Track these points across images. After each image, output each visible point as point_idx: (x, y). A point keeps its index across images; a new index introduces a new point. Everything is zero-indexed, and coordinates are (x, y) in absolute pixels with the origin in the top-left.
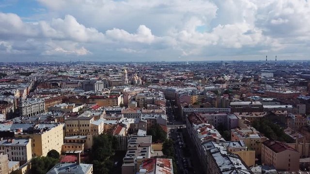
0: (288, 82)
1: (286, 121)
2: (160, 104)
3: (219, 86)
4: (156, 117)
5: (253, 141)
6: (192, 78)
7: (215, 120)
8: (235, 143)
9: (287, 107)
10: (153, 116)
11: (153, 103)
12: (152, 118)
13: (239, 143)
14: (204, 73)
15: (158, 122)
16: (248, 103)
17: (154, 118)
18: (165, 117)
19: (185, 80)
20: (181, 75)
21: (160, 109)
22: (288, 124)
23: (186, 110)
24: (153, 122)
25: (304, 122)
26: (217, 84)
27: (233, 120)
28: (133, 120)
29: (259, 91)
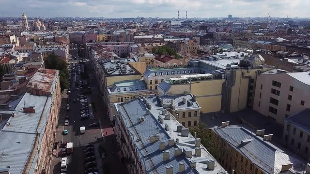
1: (180, 46)
2: (62, 41)
3: (129, 30)
5: (148, 59)
7: (117, 50)
8: (129, 59)
9: (184, 39)
10: (51, 49)
11: (54, 41)
12: (50, 51)
13: (134, 59)
15: (55, 54)
16: (151, 37)
17: (52, 51)
22: (182, 48)
25: (194, 47)
26: (127, 29)
27: (134, 48)
28: (26, 54)
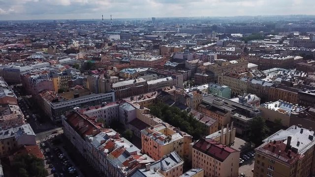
0: (143, 46)
1: (186, 102)
2: (8, 102)
3: (75, 57)
4: (12, 134)
6: (31, 45)
7: (104, 114)
8: (167, 161)
9: (167, 79)
10: (7, 133)
12: (6, 137)
13: (172, 157)
14: (44, 38)
17: (9, 135)
18: (28, 129)
19: (24, 50)
20: (14, 42)
21: (12, 112)
23: (56, 106)
24: (8, 144)
25: (199, 99)
26: (71, 54)
27: (131, 112)
29: (123, 60)
